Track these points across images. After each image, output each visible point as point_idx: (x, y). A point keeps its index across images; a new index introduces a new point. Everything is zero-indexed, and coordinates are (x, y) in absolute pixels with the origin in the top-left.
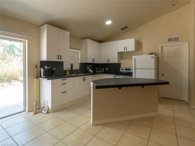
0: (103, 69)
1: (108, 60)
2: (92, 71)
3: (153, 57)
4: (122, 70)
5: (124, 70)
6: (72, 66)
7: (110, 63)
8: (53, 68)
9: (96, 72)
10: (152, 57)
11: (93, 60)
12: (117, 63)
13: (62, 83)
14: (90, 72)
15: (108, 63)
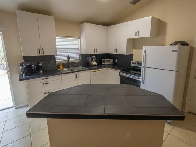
0: (112, 60)
1: (116, 50)
2: (96, 63)
3: (176, 51)
4: (133, 63)
5: (135, 64)
6: (69, 58)
7: (117, 53)
8: (39, 63)
9: (103, 64)
10: (173, 51)
11: (96, 50)
12: (126, 54)
13: (43, 83)
14: (92, 65)
15: (116, 53)
